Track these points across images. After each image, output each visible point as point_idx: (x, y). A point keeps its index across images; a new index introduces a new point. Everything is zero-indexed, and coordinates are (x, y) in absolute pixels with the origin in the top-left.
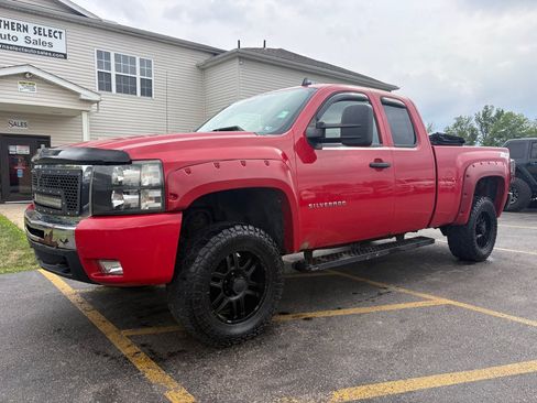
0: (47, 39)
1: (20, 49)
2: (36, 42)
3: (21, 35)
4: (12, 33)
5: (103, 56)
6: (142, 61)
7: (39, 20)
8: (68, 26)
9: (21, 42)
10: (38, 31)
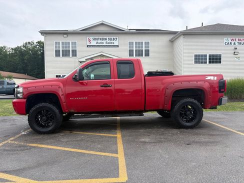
0: (112, 41)
1: (104, 46)
2: (109, 43)
3: (104, 42)
4: (102, 41)
5: (131, 44)
6: (145, 43)
7: (109, 35)
8: (119, 35)
9: (105, 44)
10: (110, 39)
